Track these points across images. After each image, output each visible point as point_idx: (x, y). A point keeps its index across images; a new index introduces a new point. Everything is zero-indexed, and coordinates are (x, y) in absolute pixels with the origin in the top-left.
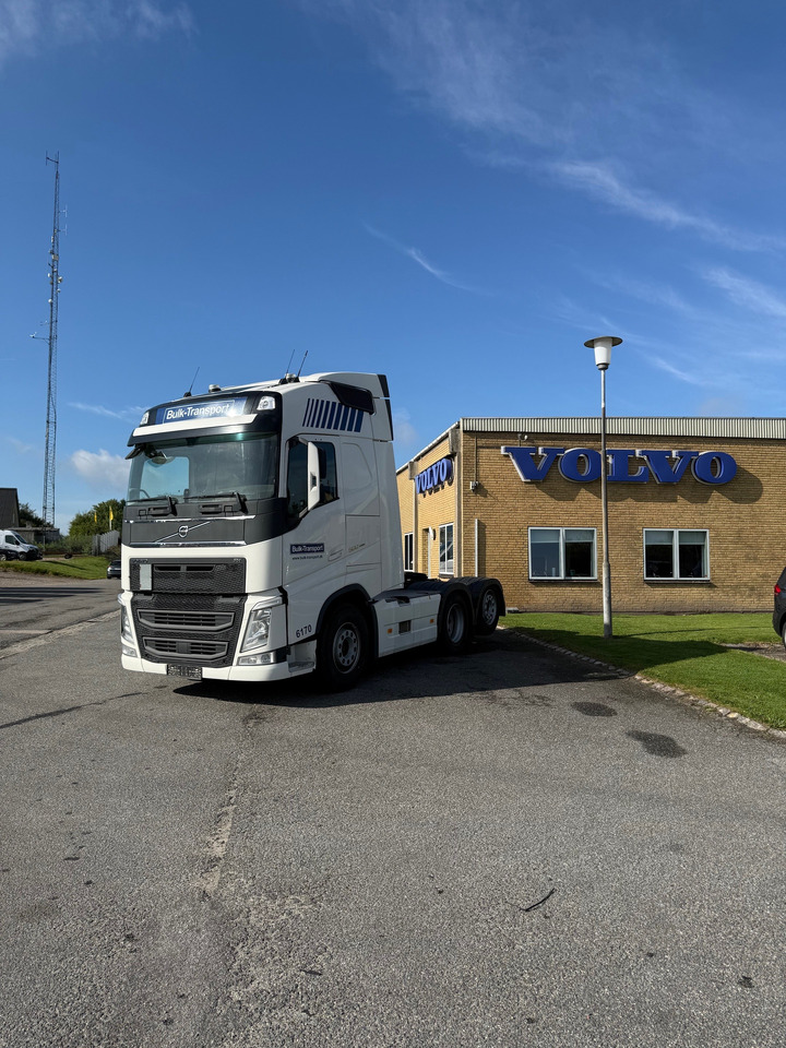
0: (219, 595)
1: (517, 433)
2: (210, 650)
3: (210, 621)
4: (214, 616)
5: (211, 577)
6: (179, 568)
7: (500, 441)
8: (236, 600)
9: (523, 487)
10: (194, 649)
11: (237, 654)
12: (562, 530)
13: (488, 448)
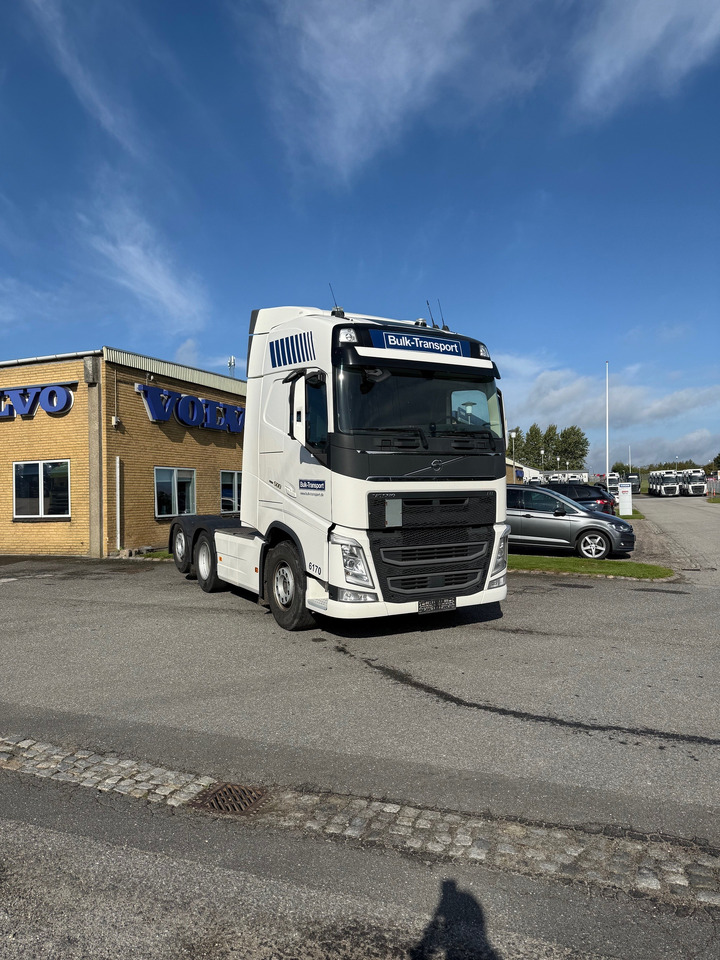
0: (469, 526)
1: (146, 371)
2: (463, 579)
3: (463, 551)
4: (466, 546)
5: (466, 509)
6: (430, 503)
7: (134, 378)
8: (484, 530)
9: (150, 426)
10: (448, 581)
11: (489, 579)
12: (176, 470)
13: (125, 383)
